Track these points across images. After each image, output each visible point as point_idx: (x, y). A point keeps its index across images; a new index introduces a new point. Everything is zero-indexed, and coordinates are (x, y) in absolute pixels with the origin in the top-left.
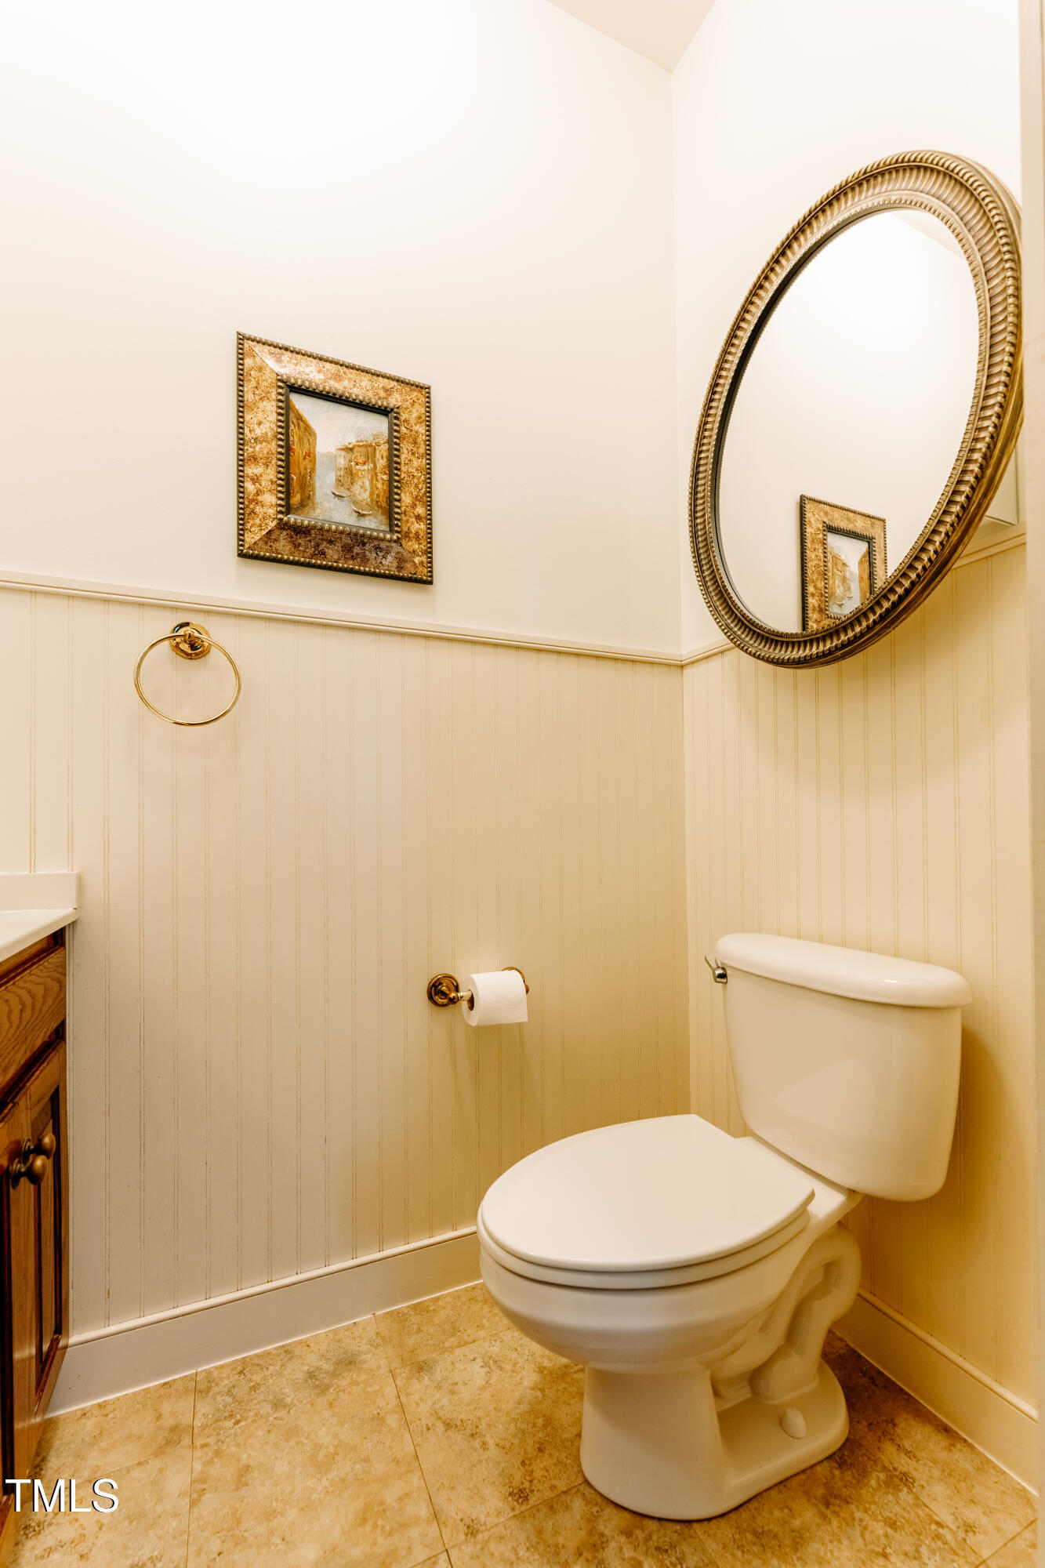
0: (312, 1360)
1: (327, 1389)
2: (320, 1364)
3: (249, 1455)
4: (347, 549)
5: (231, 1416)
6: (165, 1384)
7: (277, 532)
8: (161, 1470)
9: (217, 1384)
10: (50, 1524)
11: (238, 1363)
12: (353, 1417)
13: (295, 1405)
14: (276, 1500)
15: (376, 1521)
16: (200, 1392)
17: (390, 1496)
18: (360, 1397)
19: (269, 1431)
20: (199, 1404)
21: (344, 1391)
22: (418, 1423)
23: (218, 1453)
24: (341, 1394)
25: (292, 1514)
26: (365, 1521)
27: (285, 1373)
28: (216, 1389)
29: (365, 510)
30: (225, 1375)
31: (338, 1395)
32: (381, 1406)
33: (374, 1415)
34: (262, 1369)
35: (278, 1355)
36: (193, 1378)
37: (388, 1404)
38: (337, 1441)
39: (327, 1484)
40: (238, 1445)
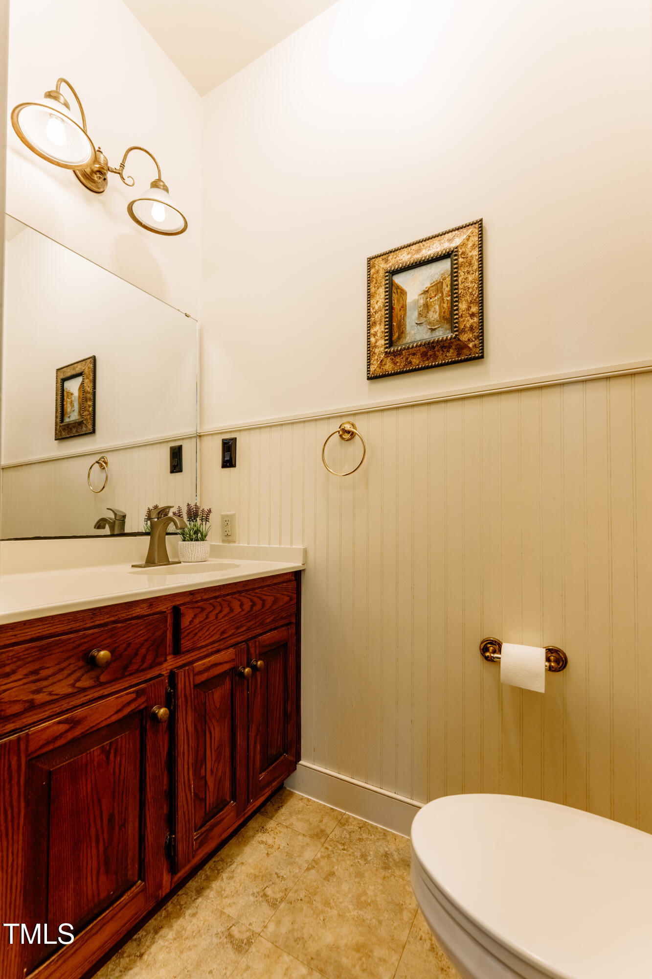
0: (392, 847)
1: (388, 869)
2: (394, 853)
3: (338, 868)
4: (424, 355)
5: (344, 844)
6: (332, 809)
7: (385, 359)
8: (307, 844)
9: (348, 825)
10: (268, 833)
11: (362, 823)
12: (389, 894)
13: (370, 863)
14: (334, 899)
15: (363, 957)
16: (340, 823)
17: (379, 952)
18: (400, 887)
19: (352, 865)
20: (337, 828)
21: (395, 877)
22: (418, 930)
23: (329, 856)
24: (393, 877)
25: (334, 912)
26: (358, 950)
27: (377, 844)
28: (346, 827)
29: (436, 325)
30: (354, 823)
31: (391, 876)
32: (406, 902)
33: (400, 903)
34: (369, 833)
35: (380, 833)
36: (342, 814)
37: (410, 904)
38: (374, 898)
39: (356, 914)
40: (337, 860)
